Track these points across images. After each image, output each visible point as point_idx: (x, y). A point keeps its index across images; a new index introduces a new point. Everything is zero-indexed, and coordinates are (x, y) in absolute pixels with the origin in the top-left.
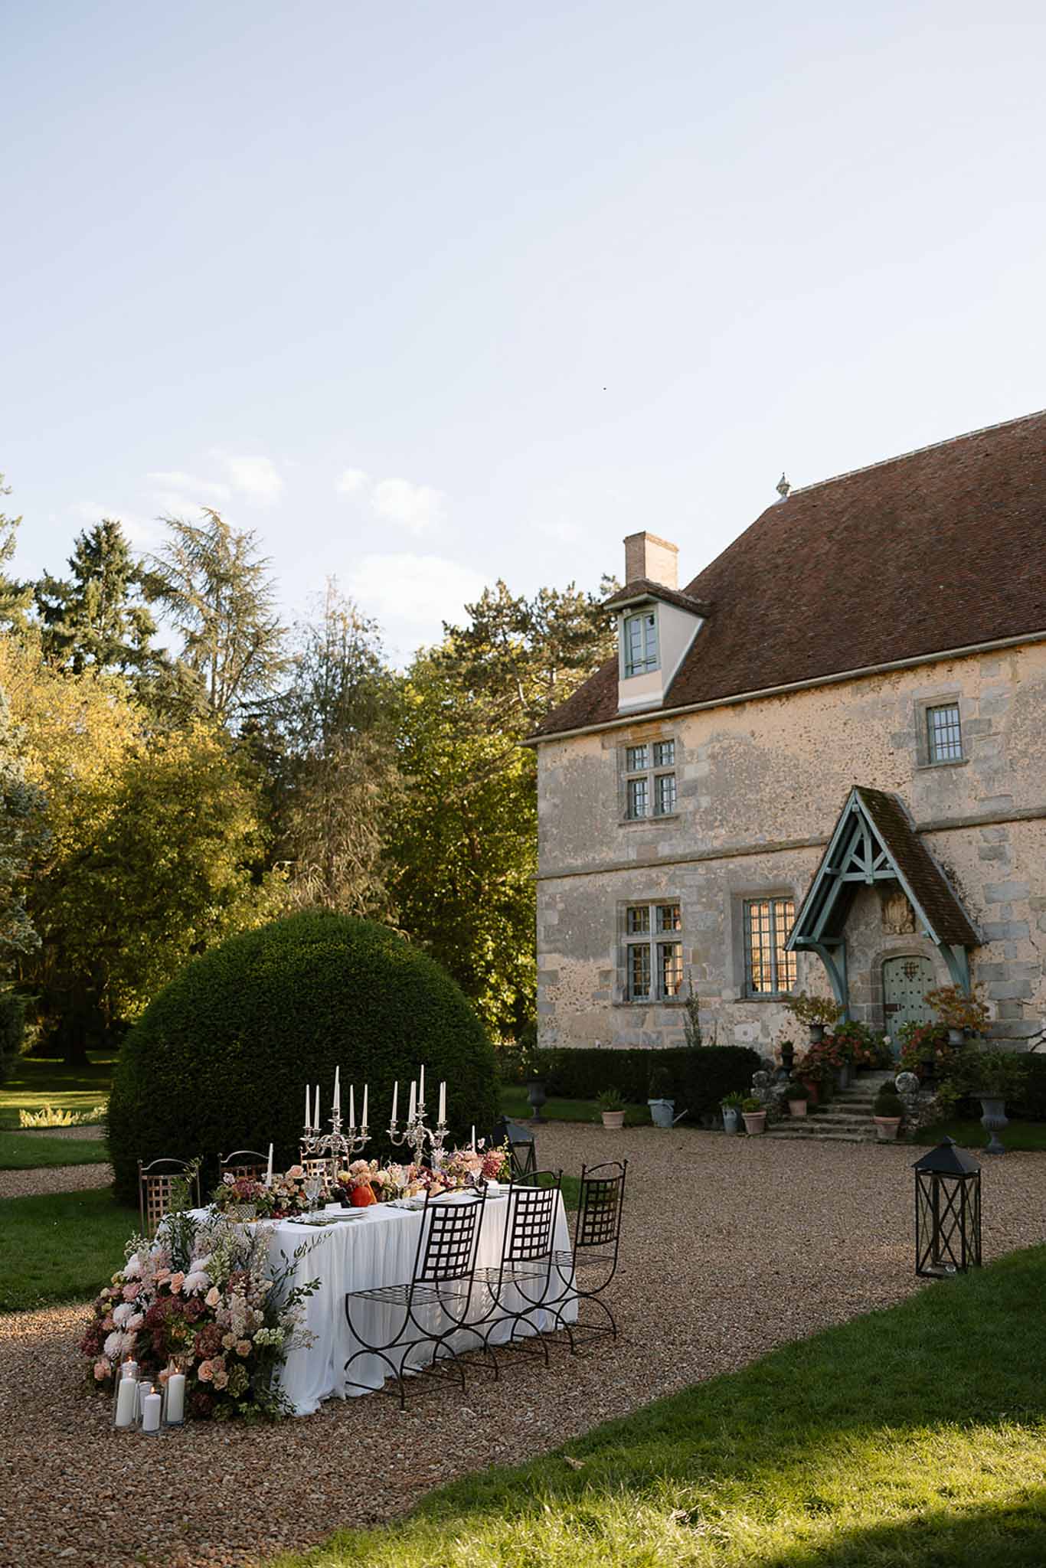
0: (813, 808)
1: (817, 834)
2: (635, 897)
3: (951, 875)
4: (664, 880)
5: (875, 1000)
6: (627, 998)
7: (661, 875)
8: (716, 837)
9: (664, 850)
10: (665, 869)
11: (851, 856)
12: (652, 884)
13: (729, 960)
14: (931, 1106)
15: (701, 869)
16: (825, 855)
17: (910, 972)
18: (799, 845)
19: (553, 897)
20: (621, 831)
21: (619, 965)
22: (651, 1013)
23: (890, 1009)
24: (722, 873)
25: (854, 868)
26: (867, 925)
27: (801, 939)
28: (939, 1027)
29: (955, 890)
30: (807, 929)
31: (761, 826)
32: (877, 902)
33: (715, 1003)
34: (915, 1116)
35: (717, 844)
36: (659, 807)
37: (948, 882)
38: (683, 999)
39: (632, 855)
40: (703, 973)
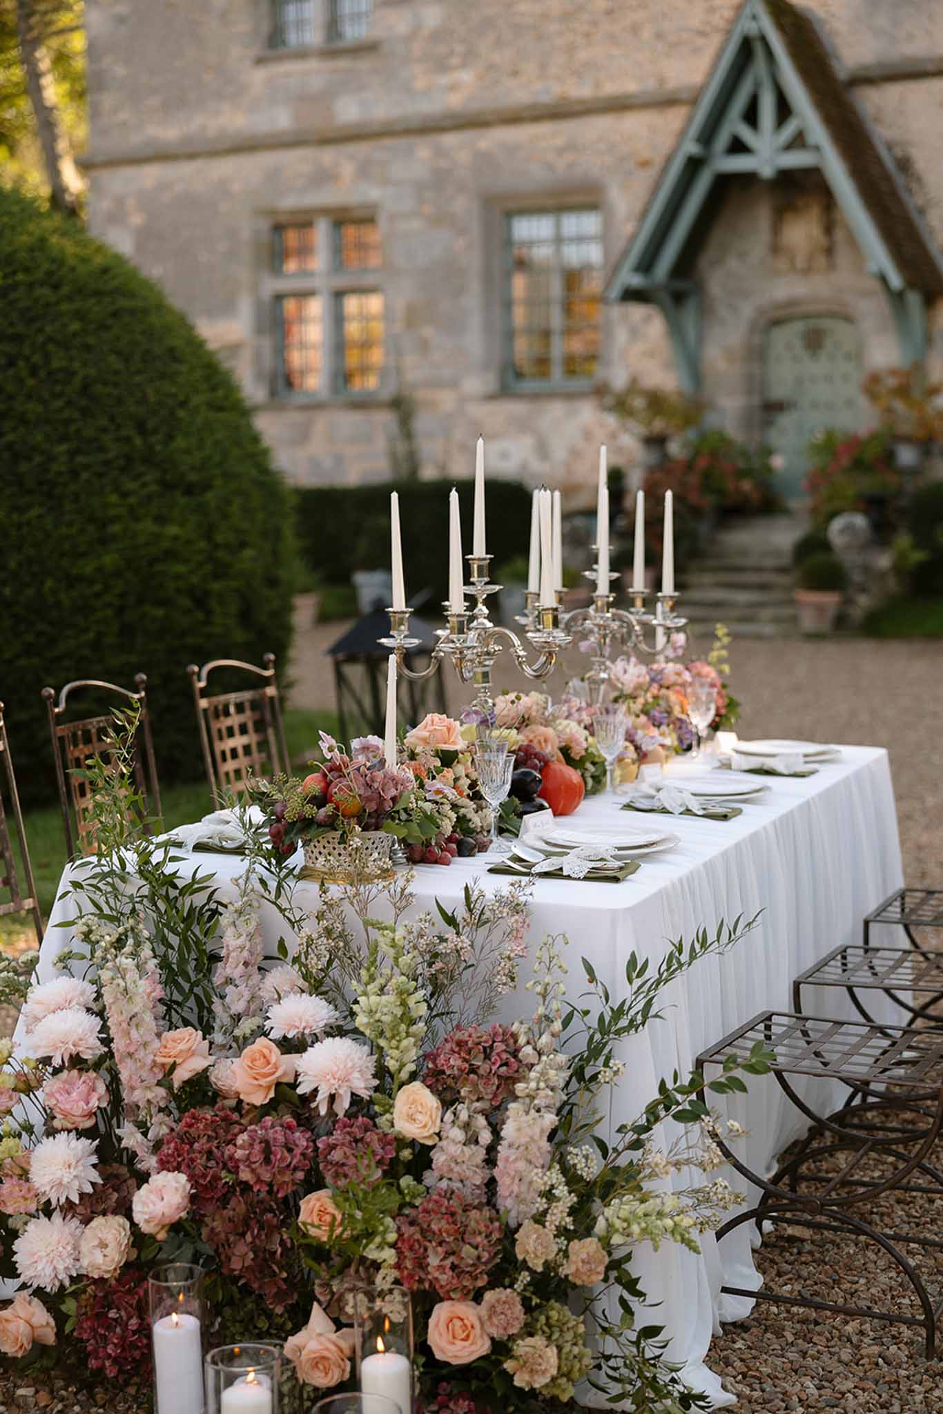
0: (647, 33)
1: (651, 85)
2: (289, 202)
3: (905, 165)
4: (348, 170)
5: (749, 392)
6: (273, 393)
7: (343, 161)
8: (453, 88)
9: (349, 111)
10: (351, 148)
11: (734, 125)
12: (324, 177)
13: (475, 322)
14: (882, 575)
15: (423, 150)
16: (690, 120)
17: (814, 341)
18: (619, 105)
19: (120, 201)
20: (259, 76)
21: (259, 330)
22: (321, 423)
23: (772, 409)
24: (464, 157)
25: (738, 147)
26: (742, 256)
27: (636, 281)
28: (874, 437)
29: (910, 191)
30: (646, 264)
31: (543, 67)
32: (762, 215)
33: (446, 400)
34: (863, 590)
35: (454, 101)
36: (333, 26)
37: (899, 179)
38: (387, 394)
39: (282, 120)
40: (424, 347)
